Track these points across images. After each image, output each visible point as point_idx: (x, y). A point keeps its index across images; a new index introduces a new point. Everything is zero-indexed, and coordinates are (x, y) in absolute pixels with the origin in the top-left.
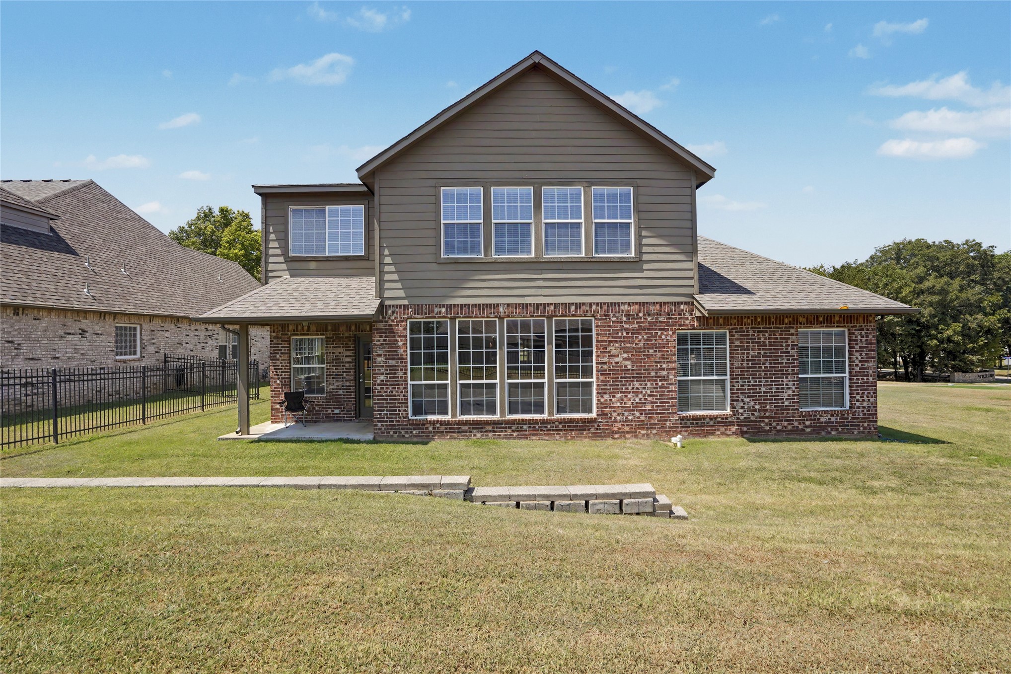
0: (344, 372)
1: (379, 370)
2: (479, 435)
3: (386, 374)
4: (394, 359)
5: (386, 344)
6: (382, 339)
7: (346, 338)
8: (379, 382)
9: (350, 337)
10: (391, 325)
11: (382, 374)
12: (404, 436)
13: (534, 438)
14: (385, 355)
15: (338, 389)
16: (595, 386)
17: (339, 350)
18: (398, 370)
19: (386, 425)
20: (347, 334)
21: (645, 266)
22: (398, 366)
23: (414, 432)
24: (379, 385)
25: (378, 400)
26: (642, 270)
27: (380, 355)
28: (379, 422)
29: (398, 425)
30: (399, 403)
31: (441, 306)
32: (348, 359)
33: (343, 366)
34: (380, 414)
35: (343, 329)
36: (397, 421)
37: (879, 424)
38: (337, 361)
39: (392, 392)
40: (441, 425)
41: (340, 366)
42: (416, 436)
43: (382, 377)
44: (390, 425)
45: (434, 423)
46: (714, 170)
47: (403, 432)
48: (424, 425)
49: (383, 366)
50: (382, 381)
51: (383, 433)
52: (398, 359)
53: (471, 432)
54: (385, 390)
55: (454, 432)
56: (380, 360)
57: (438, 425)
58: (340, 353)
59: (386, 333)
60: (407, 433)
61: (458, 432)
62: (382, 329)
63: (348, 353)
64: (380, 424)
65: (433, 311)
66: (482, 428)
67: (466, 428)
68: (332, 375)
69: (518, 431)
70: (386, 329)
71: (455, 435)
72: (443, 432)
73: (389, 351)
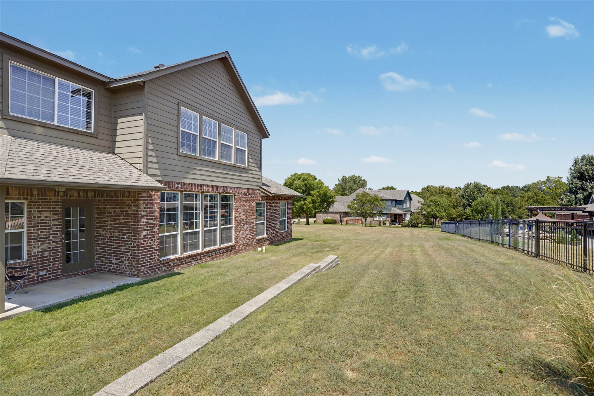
0: (50, 234)
1: (143, 227)
2: (194, 263)
3: (147, 230)
4: (152, 219)
5: (148, 208)
6: (144, 205)
7: (53, 202)
8: (142, 236)
9: (58, 202)
10: (150, 194)
11: (145, 230)
12: (157, 273)
13: (216, 259)
14: (147, 216)
15: (43, 251)
16: (233, 228)
17: (45, 214)
18: (154, 227)
19: (147, 268)
20: (54, 199)
21: (250, 172)
22: (154, 224)
23: (163, 269)
24: (142, 239)
25: (142, 250)
26: (248, 173)
27: (143, 217)
28: (142, 266)
29: (155, 266)
30: (155, 250)
31: (178, 183)
32: (56, 223)
33: (49, 229)
34: (143, 261)
35: (50, 194)
36: (154, 264)
37: (292, 237)
38: (43, 224)
39: (150, 243)
40: (177, 261)
41: (46, 229)
42: (165, 271)
43: (145, 233)
44: (149, 267)
45: (173, 260)
46: (269, 135)
47: (157, 270)
48: (169, 262)
49: (145, 225)
50: (144, 236)
51: (145, 274)
52: (155, 219)
53: (191, 262)
54: (146, 242)
55: (183, 264)
56: (144, 220)
57: (176, 261)
58: (46, 217)
59: (147, 200)
60: (159, 270)
61: (186, 263)
62: (145, 197)
63: (56, 217)
64: (143, 268)
65: (175, 186)
66: (196, 258)
67: (189, 260)
68: (37, 239)
69: (210, 257)
70: (148, 197)
71: (184, 265)
72: (178, 265)
73: (149, 213)
